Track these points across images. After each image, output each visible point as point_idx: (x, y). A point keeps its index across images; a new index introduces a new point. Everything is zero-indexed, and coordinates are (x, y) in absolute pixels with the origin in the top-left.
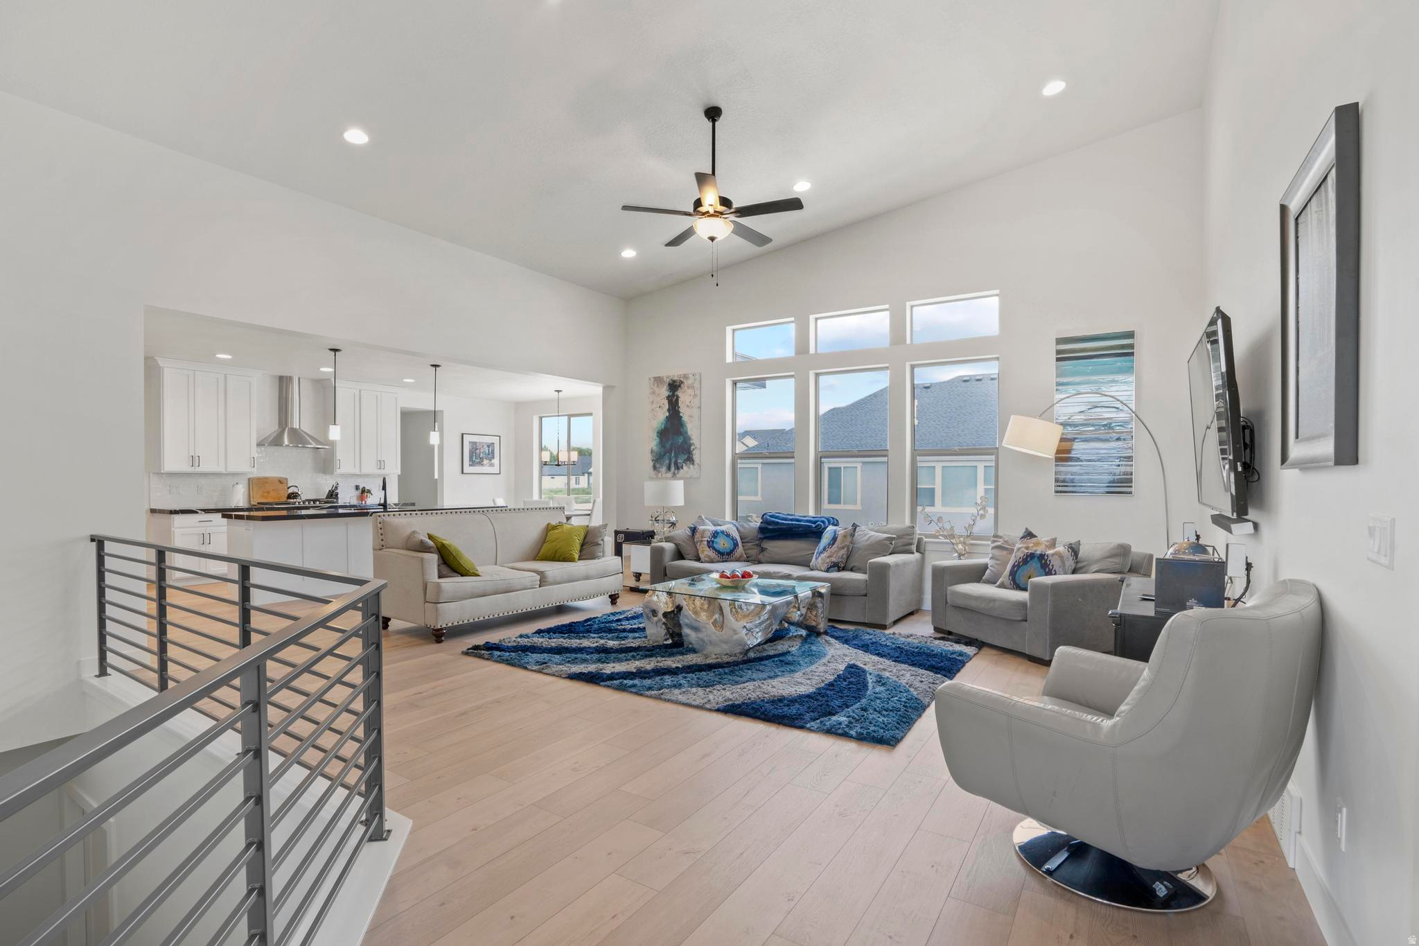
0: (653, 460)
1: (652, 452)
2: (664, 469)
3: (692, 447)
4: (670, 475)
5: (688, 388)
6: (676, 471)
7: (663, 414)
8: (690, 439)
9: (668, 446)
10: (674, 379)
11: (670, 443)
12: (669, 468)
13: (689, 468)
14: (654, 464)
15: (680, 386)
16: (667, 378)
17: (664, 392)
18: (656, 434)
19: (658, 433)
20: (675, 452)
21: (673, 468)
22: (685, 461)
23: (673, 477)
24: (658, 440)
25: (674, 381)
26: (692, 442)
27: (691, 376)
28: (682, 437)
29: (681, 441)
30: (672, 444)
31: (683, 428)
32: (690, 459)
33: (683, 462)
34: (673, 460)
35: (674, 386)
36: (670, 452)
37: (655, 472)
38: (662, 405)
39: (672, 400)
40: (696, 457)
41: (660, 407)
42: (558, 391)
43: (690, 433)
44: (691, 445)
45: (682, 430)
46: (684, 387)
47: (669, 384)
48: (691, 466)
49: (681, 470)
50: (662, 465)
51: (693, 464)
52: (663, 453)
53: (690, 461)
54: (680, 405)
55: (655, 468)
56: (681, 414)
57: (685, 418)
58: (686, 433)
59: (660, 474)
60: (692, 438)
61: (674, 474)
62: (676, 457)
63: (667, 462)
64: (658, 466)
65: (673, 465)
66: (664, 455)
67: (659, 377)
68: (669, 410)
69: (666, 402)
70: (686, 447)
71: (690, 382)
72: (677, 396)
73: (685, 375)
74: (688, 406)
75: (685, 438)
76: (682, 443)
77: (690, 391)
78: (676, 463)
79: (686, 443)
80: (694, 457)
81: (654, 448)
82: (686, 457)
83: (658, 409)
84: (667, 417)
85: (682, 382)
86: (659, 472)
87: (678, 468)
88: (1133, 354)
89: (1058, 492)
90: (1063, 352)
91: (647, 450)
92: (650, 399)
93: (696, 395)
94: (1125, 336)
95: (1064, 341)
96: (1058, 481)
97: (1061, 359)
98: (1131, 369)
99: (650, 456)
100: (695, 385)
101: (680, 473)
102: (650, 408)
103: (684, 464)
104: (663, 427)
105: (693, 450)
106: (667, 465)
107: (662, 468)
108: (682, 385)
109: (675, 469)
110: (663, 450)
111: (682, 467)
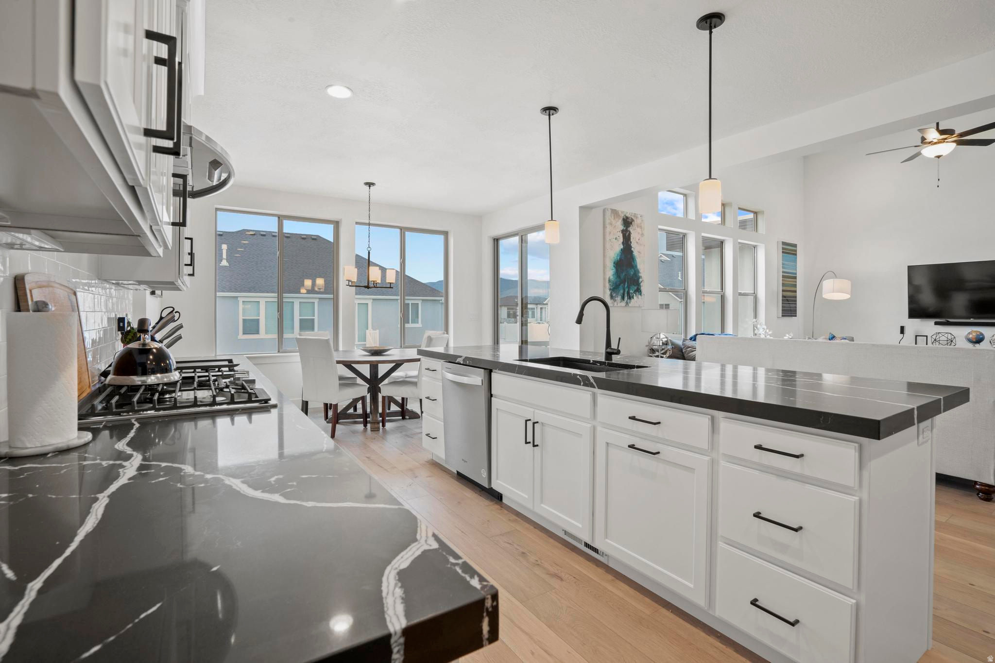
0: (610, 289)
1: (609, 281)
2: (619, 298)
3: (640, 280)
4: (623, 304)
5: (638, 226)
6: (629, 301)
7: (618, 246)
8: (638, 272)
9: (622, 276)
10: (627, 215)
11: (624, 274)
12: (623, 298)
13: (638, 298)
14: (611, 293)
15: (631, 223)
16: (622, 212)
17: (620, 226)
18: (613, 264)
19: (614, 263)
20: (628, 284)
21: (626, 298)
23: (626, 306)
24: (614, 270)
25: (627, 218)
26: (640, 275)
27: (639, 216)
28: (633, 271)
29: (632, 273)
30: (626, 275)
32: (638, 291)
33: (634, 292)
34: (626, 290)
35: (627, 222)
36: (624, 282)
37: (612, 300)
38: (617, 237)
39: (625, 235)
41: (616, 239)
42: (370, 184)
43: (639, 267)
44: (639, 278)
45: (633, 263)
46: (635, 224)
47: (624, 219)
48: (640, 296)
49: (632, 300)
50: (617, 294)
51: (641, 294)
52: (618, 283)
54: (631, 241)
55: (611, 297)
56: (632, 249)
57: (635, 253)
58: (636, 266)
59: (616, 304)
60: (641, 271)
61: (627, 303)
62: (629, 288)
63: (622, 291)
64: (614, 295)
65: (626, 295)
66: (620, 285)
67: (615, 210)
68: (623, 243)
69: (621, 235)
70: (636, 279)
71: (639, 221)
72: (630, 233)
73: (635, 214)
74: (637, 243)
75: (635, 271)
76: (633, 275)
77: (639, 230)
78: (628, 293)
79: (636, 276)
80: (642, 288)
81: (612, 277)
82: (636, 288)
84: (621, 250)
85: (633, 220)
86: (615, 301)
87: (630, 298)
88: (796, 255)
89: (782, 316)
90: (783, 249)
91: (604, 279)
92: (608, 229)
93: (642, 235)
94: (795, 246)
95: (784, 243)
96: (783, 310)
97: (783, 252)
98: (795, 261)
99: (607, 285)
100: (642, 225)
101: (631, 303)
102: (608, 238)
103: (634, 294)
104: (619, 258)
105: (641, 282)
106: (622, 295)
107: (618, 297)
108: (633, 223)
109: (628, 299)
110: (618, 280)
111: (633, 298)
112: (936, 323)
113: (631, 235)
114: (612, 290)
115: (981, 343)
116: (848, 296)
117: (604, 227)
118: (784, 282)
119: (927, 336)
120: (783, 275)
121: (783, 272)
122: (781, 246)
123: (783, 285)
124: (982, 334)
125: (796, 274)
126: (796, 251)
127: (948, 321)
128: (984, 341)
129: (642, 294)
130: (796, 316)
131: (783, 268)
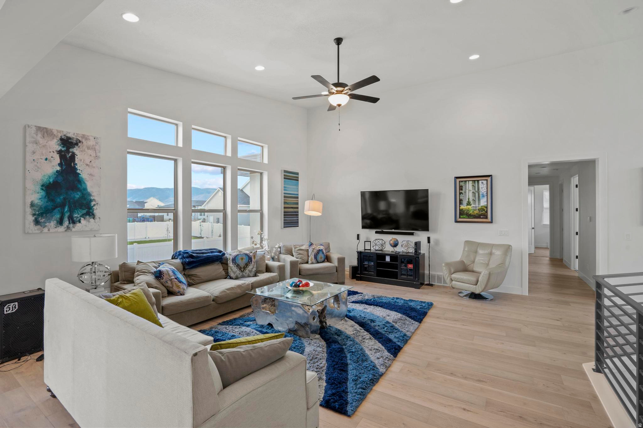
0: (34, 215)
1: (32, 205)
2: (53, 223)
3: (93, 203)
4: (61, 229)
5: (88, 148)
6: (71, 225)
7: (51, 168)
8: (89, 195)
9: (59, 200)
11: (62, 197)
13: (89, 222)
16: (58, 131)
17: (55, 145)
20: (70, 207)
22: (83, 216)
23: (66, 231)
24: (43, 193)
25: (69, 138)
26: (92, 198)
27: (92, 138)
28: (79, 193)
29: (77, 196)
30: (64, 199)
31: (81, 185)
32: (90, 213)
33: (81, 216)
34: (67, 215)
36: (63, 206)
37: (39, 227)
38: (49, 157)
39: (65, 156)
40: (97, 211)
41: (46, 159)
43: (89, 189)
44: (91, 201)
45: (80, 186)
47: (61, 139)
48: (92, 220)
49: (78, 225)
50: (49, 220)
52: (50, 207)
53: (89, 215)
54: (76, 162)
55: (37, 222)
58: (85, 189)
59: (46, 230)
60: (93, 194)
61: (68, 228)
62: (71, 211)
63: (58, 216)
66: (54, 209)
67: (46, 129)
68: (60, 165)
70: (85, 202)
71: (91, 143)
72: (73, 156)
73: (84, 135)
74: (87, 165)
77: (90, 152)
79: (85, 199)
80: (95, 211)
82: (85, 211)
83: (44, 161)
84: (57, 171)
86: (45, 227)
87: (73, 221)
88: (298, 180)
89: (284, 227)
90: (285, 175)
91: (25, 203)
92: (30, 147)
93: (97, 157)
94: (297, 174)
95: (285, 171)
96: (284, 223)
97: (285, 178)
98: (297, 185)
99: (29, 210)
100: (97, 147)
101: (76, 227)
102: (29, 157)
103: (82, 219)
104: (51, 180)
105: (94, 205)
106: (58, 220)
107: (50, 222)
108: (79, 144)
109: (69, 223)
110: (50, 204)
111: (80, 222)
112: (376, 232)
113: (76, 157)
114: (38, 215)
115: (397, 247)
116: (320, 214)
117: (25, 146)
118: (285, 201)
119: (370, 242)
120: (284, 196)
121: (284, 193)
122: (283, 173)
123: (285, 203)
124: (397, 240)
125: (298, 195)
126: (298, 177)
127: (383, 231)
128: (399, 245)
129: (97, 217)
130: (298, 226)
131: (284, 190)
